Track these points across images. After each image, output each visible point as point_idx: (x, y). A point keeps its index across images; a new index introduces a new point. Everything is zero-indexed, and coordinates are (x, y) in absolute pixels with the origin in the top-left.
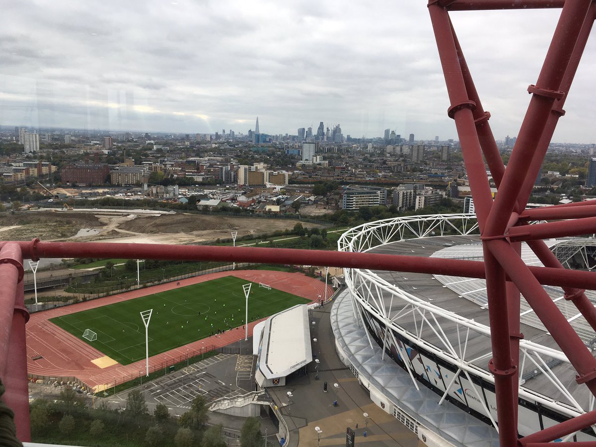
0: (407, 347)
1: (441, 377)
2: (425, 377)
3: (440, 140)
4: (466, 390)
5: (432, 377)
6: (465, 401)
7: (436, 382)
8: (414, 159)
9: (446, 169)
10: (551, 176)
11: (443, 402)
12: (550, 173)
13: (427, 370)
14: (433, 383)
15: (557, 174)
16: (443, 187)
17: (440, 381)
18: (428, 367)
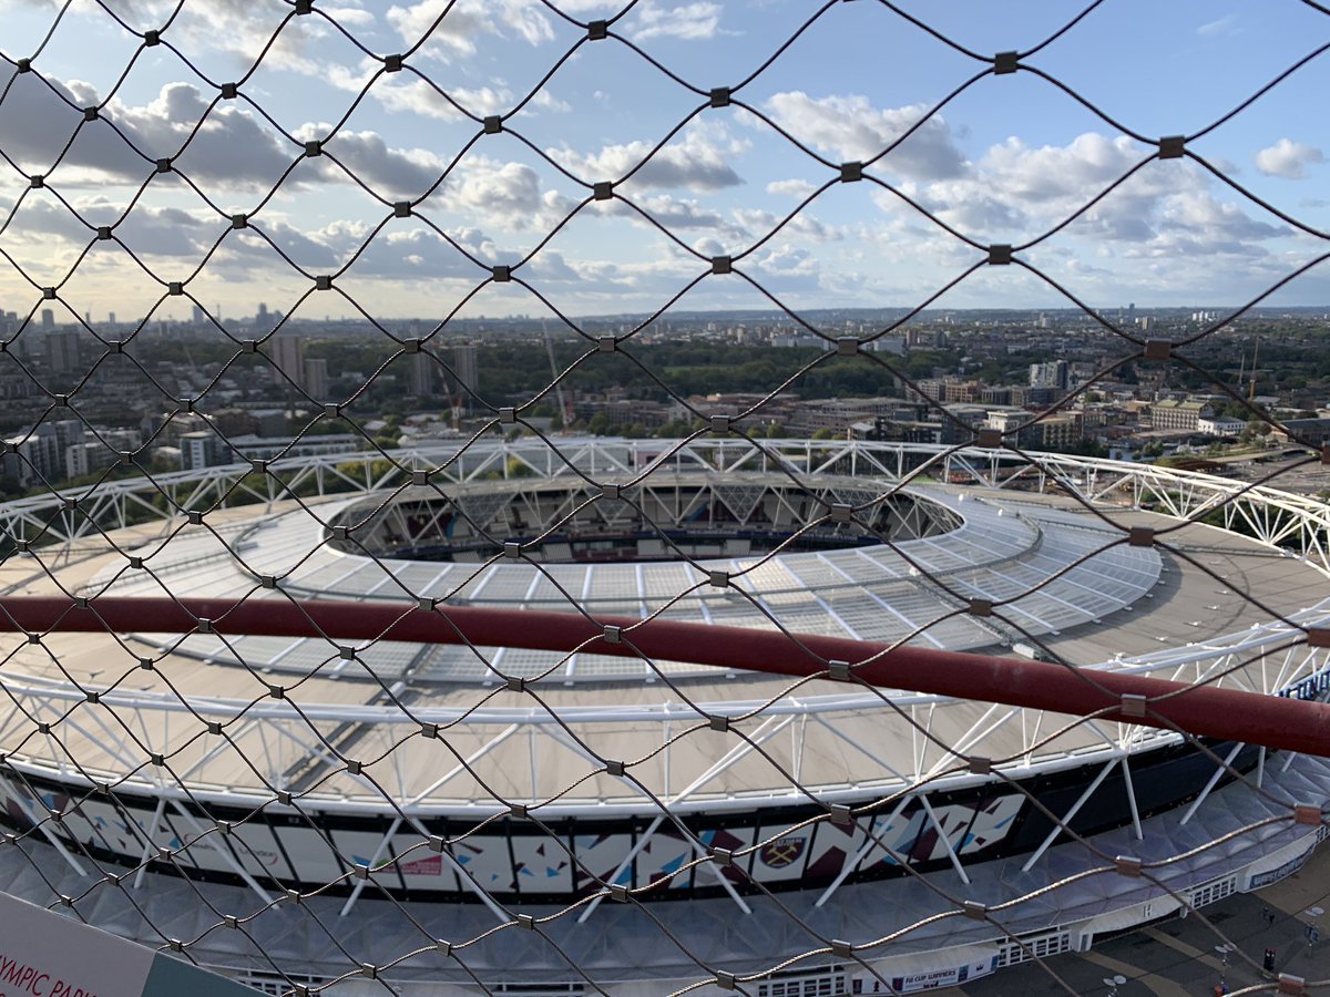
0: (43, 792)
1: (130, 831)
2: (99, 843)
3: (119, 319)
4: (185, 838)
5: (114, 838)
6: (189, 859)
7: (124, 844)
8: (58, 365)
9: (137, 382)
10: (348, 380)
11: (145, 879)
12: (345, 375)
13: (98, 826)
14: (117, 848)
15: (359, 376)
16: (130, 421)
17: (129, 840)
18: (100, 819)
